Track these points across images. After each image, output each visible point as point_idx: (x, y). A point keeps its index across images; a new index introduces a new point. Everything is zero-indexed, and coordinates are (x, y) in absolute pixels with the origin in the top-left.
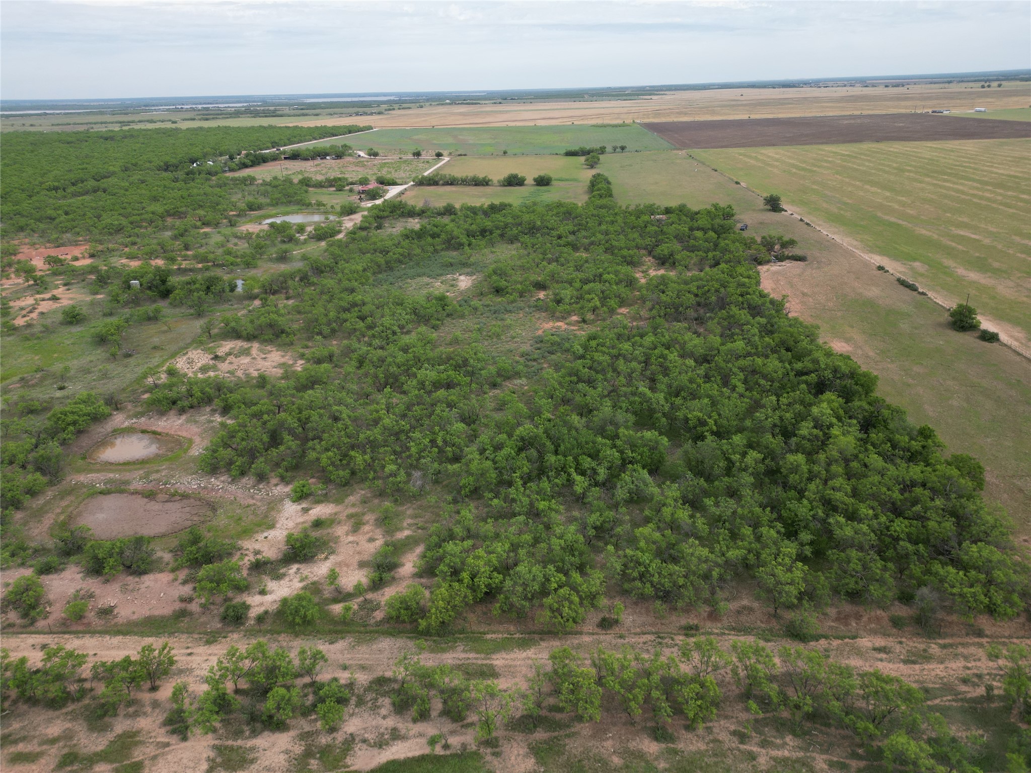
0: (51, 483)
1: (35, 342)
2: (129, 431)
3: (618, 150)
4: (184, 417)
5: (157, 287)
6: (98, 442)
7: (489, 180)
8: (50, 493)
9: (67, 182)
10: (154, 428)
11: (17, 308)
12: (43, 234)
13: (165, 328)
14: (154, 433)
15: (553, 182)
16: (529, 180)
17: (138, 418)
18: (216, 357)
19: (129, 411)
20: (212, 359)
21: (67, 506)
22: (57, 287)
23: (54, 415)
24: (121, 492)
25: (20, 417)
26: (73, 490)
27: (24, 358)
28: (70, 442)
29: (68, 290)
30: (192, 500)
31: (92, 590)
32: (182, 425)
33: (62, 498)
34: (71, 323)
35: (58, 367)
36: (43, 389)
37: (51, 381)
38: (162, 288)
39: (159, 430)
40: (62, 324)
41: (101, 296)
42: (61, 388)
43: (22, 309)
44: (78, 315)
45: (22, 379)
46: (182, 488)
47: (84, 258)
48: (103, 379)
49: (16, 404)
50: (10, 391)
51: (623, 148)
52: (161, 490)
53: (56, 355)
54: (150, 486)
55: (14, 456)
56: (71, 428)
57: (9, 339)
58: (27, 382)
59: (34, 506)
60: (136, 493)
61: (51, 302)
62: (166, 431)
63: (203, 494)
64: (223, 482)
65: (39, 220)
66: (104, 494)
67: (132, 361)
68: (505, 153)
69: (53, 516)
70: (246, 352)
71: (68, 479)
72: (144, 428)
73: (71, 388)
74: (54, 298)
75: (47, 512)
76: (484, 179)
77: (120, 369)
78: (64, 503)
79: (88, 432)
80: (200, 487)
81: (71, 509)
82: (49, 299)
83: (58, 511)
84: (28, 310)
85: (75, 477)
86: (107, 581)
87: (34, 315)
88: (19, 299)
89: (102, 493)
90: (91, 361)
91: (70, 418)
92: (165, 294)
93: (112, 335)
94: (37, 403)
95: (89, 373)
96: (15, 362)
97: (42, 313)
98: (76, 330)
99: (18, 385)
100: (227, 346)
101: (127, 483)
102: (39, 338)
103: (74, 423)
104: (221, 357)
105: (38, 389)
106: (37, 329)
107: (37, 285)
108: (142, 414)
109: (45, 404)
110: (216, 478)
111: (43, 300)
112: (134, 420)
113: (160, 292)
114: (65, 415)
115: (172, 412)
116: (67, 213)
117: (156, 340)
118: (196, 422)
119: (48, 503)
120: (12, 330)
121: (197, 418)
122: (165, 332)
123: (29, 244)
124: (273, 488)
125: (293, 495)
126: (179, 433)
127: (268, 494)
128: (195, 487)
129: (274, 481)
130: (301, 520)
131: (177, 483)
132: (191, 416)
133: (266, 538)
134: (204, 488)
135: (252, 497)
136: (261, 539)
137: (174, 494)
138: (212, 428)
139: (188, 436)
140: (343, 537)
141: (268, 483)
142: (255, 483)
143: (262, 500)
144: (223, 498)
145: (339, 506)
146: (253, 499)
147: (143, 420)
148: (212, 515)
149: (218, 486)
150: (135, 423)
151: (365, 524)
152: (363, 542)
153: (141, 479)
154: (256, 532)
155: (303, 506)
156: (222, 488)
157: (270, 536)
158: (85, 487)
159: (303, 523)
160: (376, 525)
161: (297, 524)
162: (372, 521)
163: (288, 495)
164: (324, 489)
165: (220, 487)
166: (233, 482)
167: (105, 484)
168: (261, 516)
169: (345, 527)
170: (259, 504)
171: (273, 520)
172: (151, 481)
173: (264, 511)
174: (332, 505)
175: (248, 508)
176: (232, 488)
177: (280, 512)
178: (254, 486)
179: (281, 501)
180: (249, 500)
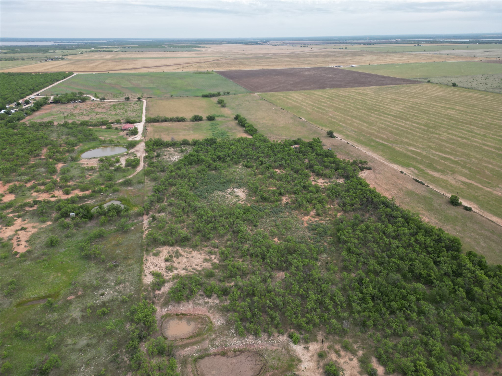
1: (46, 263)
2: (169, 316)
3: (226, 94)
4: (191, 303)
5: (86, 215)
6: (161, 326)
7: (185, 119)
8: (178, 366)
10: (181, 312)
13: (114, 241)
14: (183, 314)
15: (216, 118)
16: (204, 118)
17: (167, 307)
19: (158, 303)
20: (166, 261)
21: (193, 371)
24: (209, 355)
26: (186, 360)
27: (52, 276)
29: (23, 221)
32: (194, 307)
34: (54, 246)
36: (91, 296)
37: (90, 290)
38: (89, 215)
39: (184, 312)
40: (48, 247)
41: (50, 223)
42: (102, 295)
46: (236, 347)
48: (119, 284)
51: (228, 93)
52: (227, 350)
53: (69, 271)
54: (220, 349)
57: (27, 263)
58: (77, 293)
60: (215, 355)
61: (24, 232)
62: (189, 312)
63: (248, 348)
64: (252, 339)
67: (122, 269)
68: (172, 96)
70: (179, 254)
71: (177, 354)
72: (176, 312)
73: (107, 294)
74: (23, 229)
76: (182, 118)
77: (122, 276)
78: (189, 369)
80: (243, 344)
81: (196, 372)
82: (21, 230)
84: (15, 239)
85: (179, 352)
87: (24, 243)
89: (199, 358)
92: (91, 218)
95: (106, 281)
96: (50, 280)
97: (27, 241)
98: (61, 250)
99: (73, 297)
100: (165, 251)
101: (206, 350)
102: (45, 260)
104: (169, 259)
105: (88, 297)
106: (37, 254)
108: (167, 304)
110: (247, 338)
111: (17, 230)
112: (166, 309)
113: (88, 218)
117: (119, 252)
118: (200, 304)
121: (198, 302)
122: (117, 245)
124: (278, 338)
125: (290, 340)
126: (196, 312)
127: (279, 342)
128: (241, 345)
129: (276, 335)
130: (310, 354)
131: (231, 345)
132: (194, 301)
133: (305, 368)
134: (246, 344)
135: (272, 345)
136: (304, 369)
137: (235, 351)
138: (211, 307)
139: (203, 313)
140: (338, 360)
141: (274, 336)
142: (268, 337)
143: (279, 346)
144: (260, 348)
145: (319, 343)
146: (274, 346)
147: (170, 308)
148: (264, 359)
149: (252, 342)
150: (168, 310)
151: (339, 351)
152: (349, 361)
153: (212, 346)
154: (296, 365)
155: (302, 346)
156: (255, 343)
157: (306, 367)
158: (189, 357)
159: (313, 356)
160: (344, 350)
161: (310, 357)
162: (340, 349)
163: (288, 341)
164: (301, 334)
165: (253, 342)
166: (257, 339)
167: (197, 353)
168: (287, 355)
169: (333, 355)
170: (279, 348)
171: (296, 356)
172: (218, 346)
173: (286, 352)
174: (315, 343)
175: (277, 352)
176: (259, 342)
177: (294, 351)
178: (269, 339)
179: (288, 344)
180: (273, 347)
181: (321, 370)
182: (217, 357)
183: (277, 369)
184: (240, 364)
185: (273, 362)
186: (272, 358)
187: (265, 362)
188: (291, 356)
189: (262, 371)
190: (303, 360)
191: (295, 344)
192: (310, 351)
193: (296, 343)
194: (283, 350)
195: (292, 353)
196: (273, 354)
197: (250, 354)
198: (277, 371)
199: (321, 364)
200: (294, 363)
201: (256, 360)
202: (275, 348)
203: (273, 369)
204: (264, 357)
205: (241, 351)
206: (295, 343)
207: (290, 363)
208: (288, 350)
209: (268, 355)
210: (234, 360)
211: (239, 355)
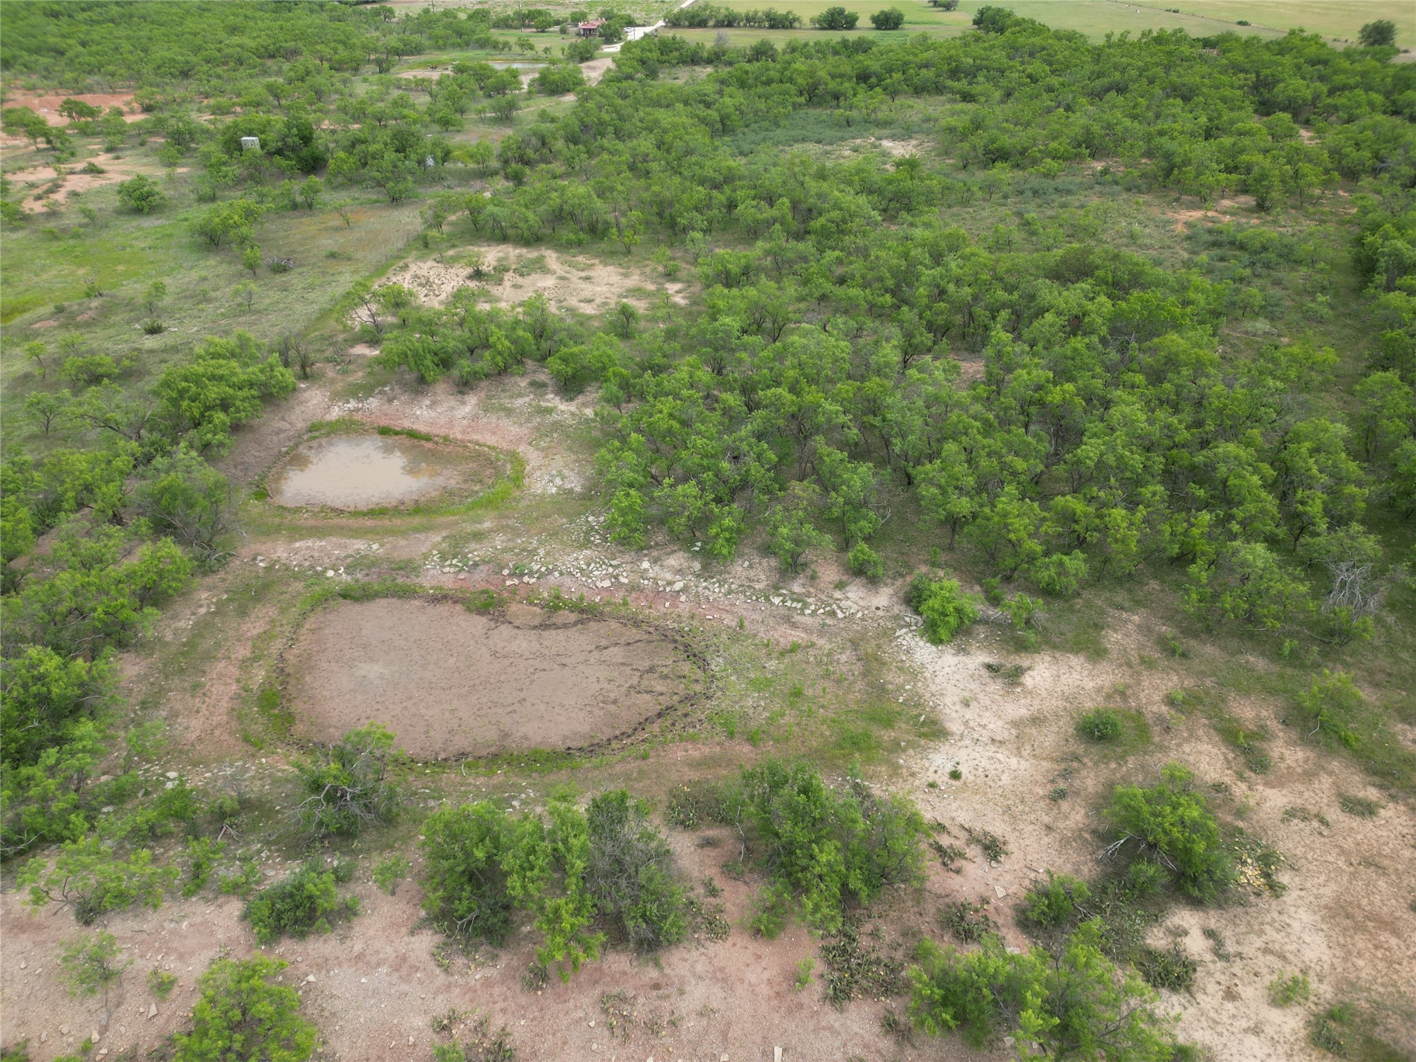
0: (204, 567)
1: (71, 242)
2: (349, 428)
4: (472, 400)
5: (293, 150)
6: (280, 455)
7: (795, 20)
8: (205, 598)
9: (73, 6)
10: (407, 424)
11: (22, 184)
12: (47, 73)
13: (337, 222)
14: (412, 434)
15: (906, 26)
16: (864, 19)
17: (359, 400)
18: (478, 275)
19: (333, 382)
20: (470, 277)
21: (266, 637)
22: (95, 154)
23: (167, 384)
24: (405, 594)
25: (77, 391)
26: (266, 586)
27: (54, 272)
28: (225, 452)
29: (117, 158)
30: (614, 625)
31: (498, 1022)
32: (475, 418)
33: (243, 612)
34: (138, 211)
35: (135, 289)
36: (112, 331)
37: (126, 316)
38: (305, 152)
39: (422, 428)
40: (119, 212)
41: (184, 170)
42: (154, 331)
43: (32, 186)
44: (150, 194)
45: (60, 310)
46: (572, 589)
47: (132, 112)
48: (243, 313)
49: (57, 362)
50: (36, 335)
52: (513, 591)
53: (121, 268)
54: (479, 579)
55: (88, 488)
56: (220, 417)
57: (15, 236)
58: (72, 316)
59: (169, 637)
60: (440, 598)
61: (87, 178)
62: (442, 432)
63: (638, 605)
64: (679, 571)
65: (38, 51)
66: (356, 599)
67: (292, 278)
69: (234, 671)
70: (539, 266)
71: (245, 553)
72: (384, 422)
73: (175, 332)
74: (93, 170)
75: (208, 657)
76: (786, 17)
77: (274, 295)
78: (255, 626)
79: (251, 429)
80: (618, 585)
81: (277, 646)
82: (84, 172)
83: (243, 652)
84: (45, 188)
85: (263, 548)
86: (538, 977)
87: (60, 196)
88: (21, 169)
89: (345, 595)
90: (204, 279)
91: (214, 392)
92: (314, 165)
93: (236, 226)
94: (108, 360)
95: (208, 301)
96: (36, 279)
97: (75, 194)
98: (149, 223)
99: (53, 323)
100: (490, 256)
101: (409, 567)
102: (76, 236)
103: (225, 405)
104: (486, 275)
105: (100, 333)
106: (72, 220)
107: (54, 149)
108: (367, 390)
109: (126, 363)
110: (655, 561)
111: (72, 173)
112: (353, 404)
113: (300, 160)
114: (197, 383)
115: (441, 388)
116: (84, 44)
117: (328, 243)
118: (509, 412)
119: (203, 627)
120: (18, 219)
121: (506, 402)
122: (337, 229)
123: (23, 87)
124: (838, 595)
125: (910, 618)
126: (475, 437)
127: (833, 614)
128: (607, 584)
129: (829, 573)
130: (1018, 709)
131: (550, 572)
132: (490, 397)
133: (955, 775)
134: (633, 588)
135: (788, 620)
136: (943, 779)
137: (554, 605)
138: (557, 426)
139: (505, 446)
140: (1239, 789)
141: (813, 578)
142: (775, 577)
143: (823, 630)
144: (703, 620)
145: (1104, 666)
146: (794, 626)
147: (373, 403)
148: (699, 674)
149: (670, 583)
150: (357, 410)
151: (1262, 734)
152: (1334, 814)
153: (443, 558)
154: (896, 747)
155: (981, 657)
156: (685, 590)
157: (963, 769)
158: (296, 577)
159: (1037, 721)
160: (1305, 741)
161: (1015, 724)
162: (1274, 725)
163: (896, 618)
164: (995, 601)
165: (678, 586)
166: (706, 572)
167: (350, 569)
168: (859, 685)
169: (1205, 747)
170: (821, 642)
171: (916, 701)
172: (476, 565)
173: (858, 668)
174: (1076, 661)
175: (799, 656)
176: (714, 590)
177: (914, 674)
178: (776, 588)
179: (887, 635)
180: (784, 629)
181: (1076, 816)
182: (444, 609)
183: (751, 739)
184: (545, 665)
185: (750, 702)
186: (752, 682)
187: (698, 688)
188: (880, 690)
189: (656, 728)
190: (954, 727)
191: (936, 641)
192: (1028, 693)
193: (943, 633)
194: (844, 658)
195: (892, 678)
196: (772, 664)
197: (633, 634)
198: (747, 748)
199: (1090, 780)
200: (887, 735)
201: (651, 670)
202: (798, 636)
203: (731, 735)
204: (704, 665)
205: (587, 613)
206: (932, 632)
207: (857, 727)
208: (872, 664)
209: (732, 662)
210: (524, 643)
211: (565, 626)
